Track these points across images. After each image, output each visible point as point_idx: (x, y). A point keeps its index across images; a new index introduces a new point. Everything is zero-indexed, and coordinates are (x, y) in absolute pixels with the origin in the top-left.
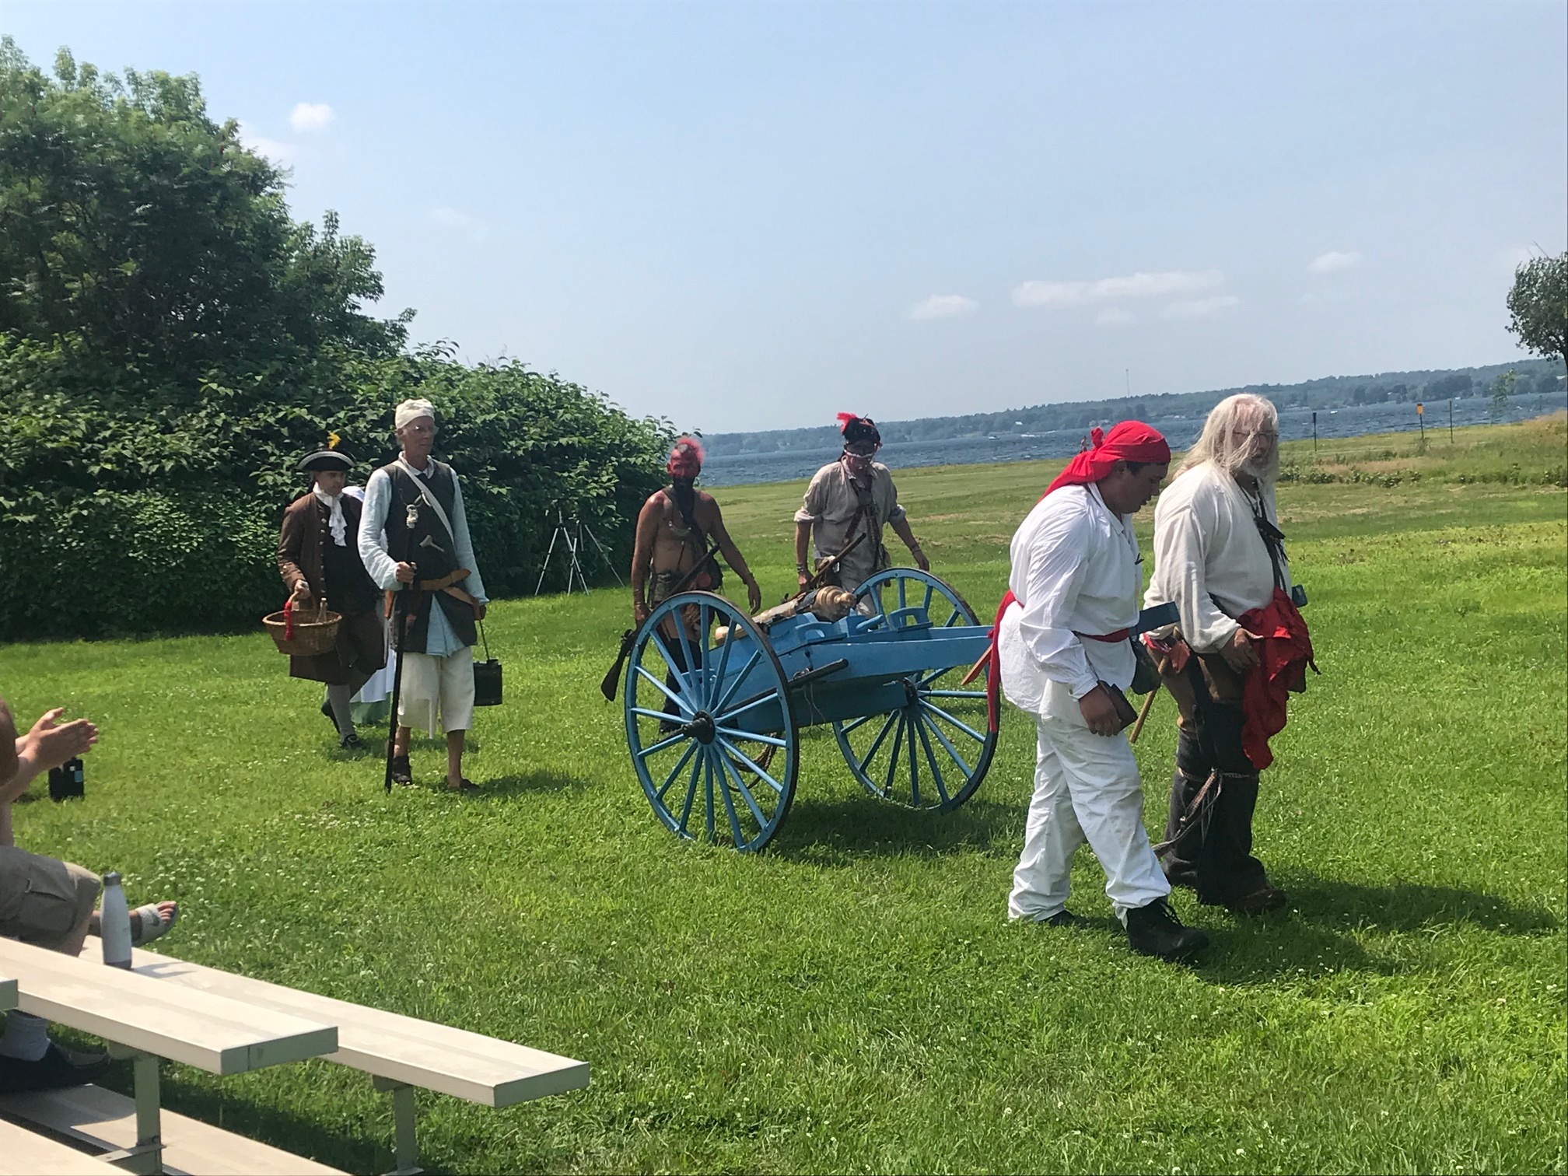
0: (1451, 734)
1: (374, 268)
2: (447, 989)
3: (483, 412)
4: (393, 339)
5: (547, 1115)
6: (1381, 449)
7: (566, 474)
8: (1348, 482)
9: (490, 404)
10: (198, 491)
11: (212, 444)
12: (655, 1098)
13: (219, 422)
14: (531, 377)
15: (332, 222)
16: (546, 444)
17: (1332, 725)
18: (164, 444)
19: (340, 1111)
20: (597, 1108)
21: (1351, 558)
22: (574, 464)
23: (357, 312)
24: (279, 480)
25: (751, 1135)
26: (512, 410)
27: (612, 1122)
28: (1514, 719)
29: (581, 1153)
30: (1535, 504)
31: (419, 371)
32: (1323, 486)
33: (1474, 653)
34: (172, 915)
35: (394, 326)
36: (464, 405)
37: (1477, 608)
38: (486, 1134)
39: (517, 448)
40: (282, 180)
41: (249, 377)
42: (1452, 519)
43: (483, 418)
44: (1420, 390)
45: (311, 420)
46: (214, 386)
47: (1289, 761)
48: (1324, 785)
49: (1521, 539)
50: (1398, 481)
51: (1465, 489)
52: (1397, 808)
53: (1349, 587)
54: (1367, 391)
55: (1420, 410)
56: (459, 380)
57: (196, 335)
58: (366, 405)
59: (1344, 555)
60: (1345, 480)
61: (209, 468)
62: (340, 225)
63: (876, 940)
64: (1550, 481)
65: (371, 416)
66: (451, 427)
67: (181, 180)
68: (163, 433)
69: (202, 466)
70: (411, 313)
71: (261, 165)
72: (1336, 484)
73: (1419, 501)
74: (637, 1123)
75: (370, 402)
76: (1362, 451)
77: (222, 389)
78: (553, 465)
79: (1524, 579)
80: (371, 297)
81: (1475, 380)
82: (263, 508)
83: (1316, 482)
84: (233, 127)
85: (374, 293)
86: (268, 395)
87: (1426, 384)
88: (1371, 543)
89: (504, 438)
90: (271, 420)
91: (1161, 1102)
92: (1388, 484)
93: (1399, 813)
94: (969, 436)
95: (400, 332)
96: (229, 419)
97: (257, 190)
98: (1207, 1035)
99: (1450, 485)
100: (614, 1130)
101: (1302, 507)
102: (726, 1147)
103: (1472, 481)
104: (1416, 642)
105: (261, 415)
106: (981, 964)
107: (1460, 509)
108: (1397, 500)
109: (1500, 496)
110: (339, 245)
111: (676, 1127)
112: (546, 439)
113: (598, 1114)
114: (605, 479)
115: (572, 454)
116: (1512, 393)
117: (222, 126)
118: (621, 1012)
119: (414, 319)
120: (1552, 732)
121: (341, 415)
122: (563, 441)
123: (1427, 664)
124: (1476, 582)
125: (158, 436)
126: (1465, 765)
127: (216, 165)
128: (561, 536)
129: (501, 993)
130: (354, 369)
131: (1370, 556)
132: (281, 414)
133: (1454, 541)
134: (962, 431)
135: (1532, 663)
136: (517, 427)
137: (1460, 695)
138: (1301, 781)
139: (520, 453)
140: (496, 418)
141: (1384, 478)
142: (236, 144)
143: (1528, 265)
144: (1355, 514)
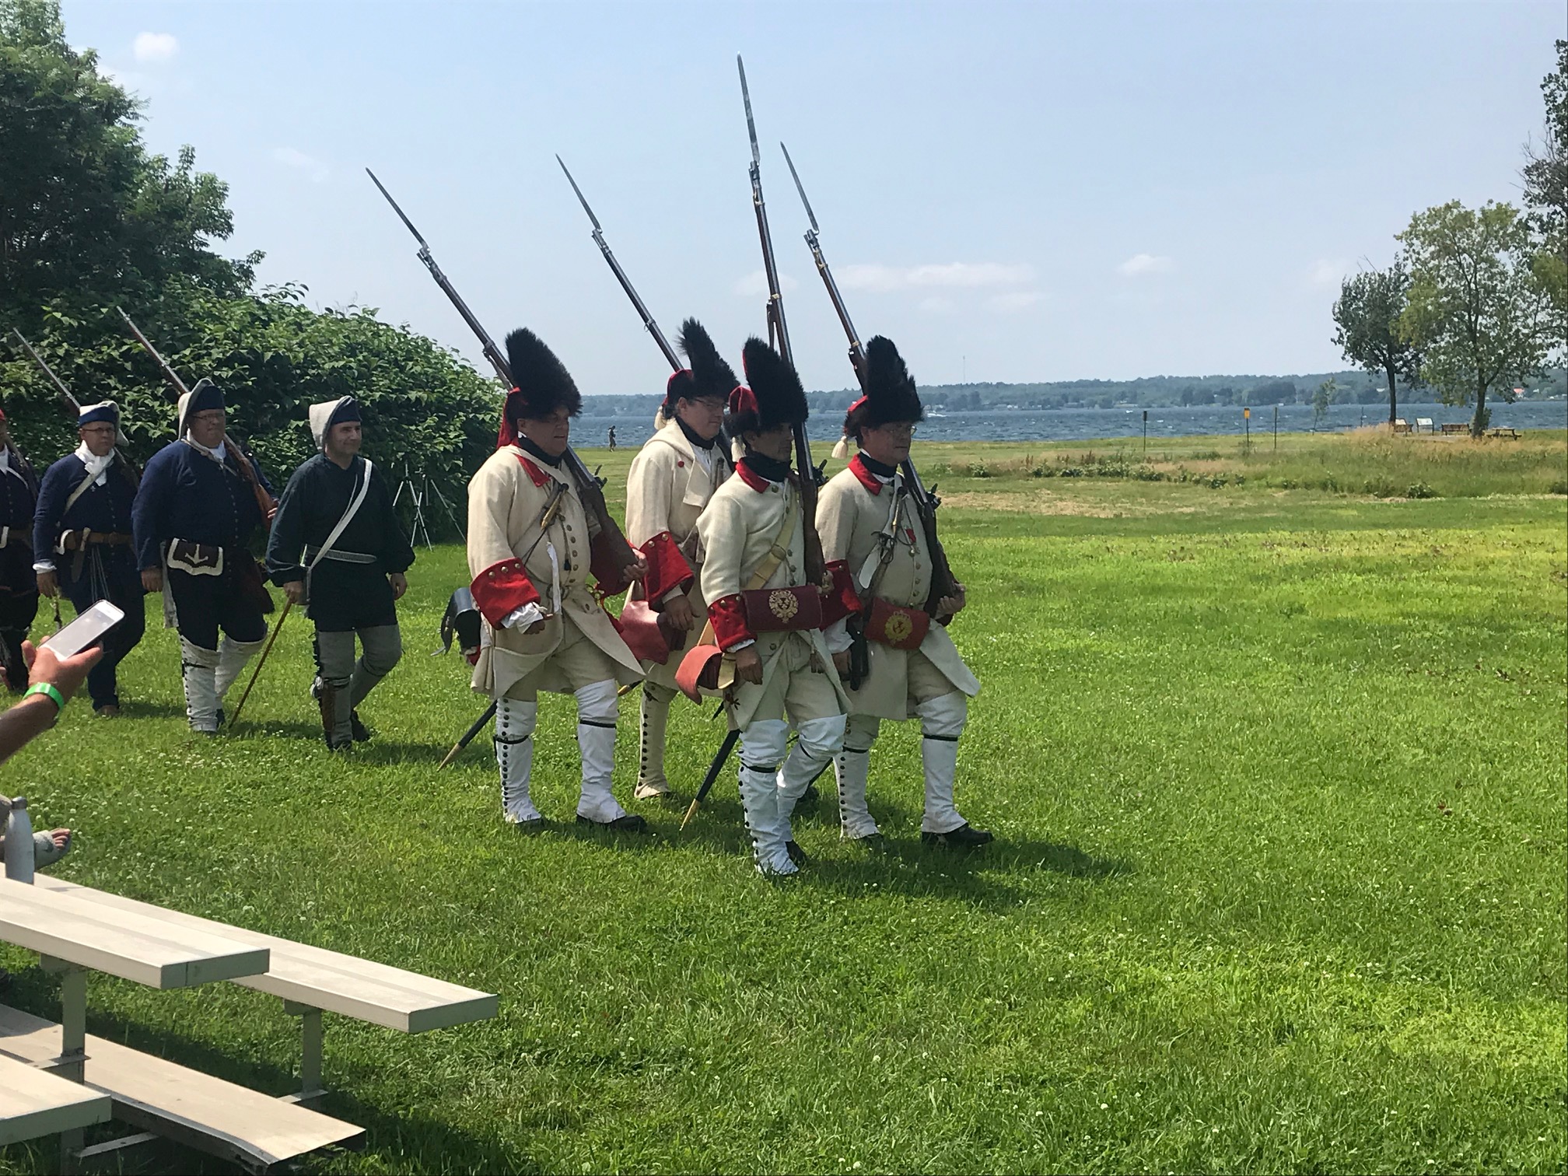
0: (1279, 729)
1: (226, 206)
2: (328, 928)
3: (331, 358)
4: (239, 279)
5: (437, 1048)
6: (1209, 450)
7: (413, 428)
8: (1175, 481)
9: (339, 350)
10: (35, 421)
12: (541, 1035)
13: (61, 352)
14: (381, 327)
15: (188, 157)
16: (394, 396)
17: (1168, 714)
18: (4, 372)
19: (234, 1037)
20: (486, 1043)
21: (1181, 555)
22: (422, 417)
23: (204, 249)
25: (635, 1073)
26: (362, 359)
27: (500, 1056)
28: (1339, 718)
29: (473, 1084)
30: (1355, 513)
31: (266, 313)
32: (1152, 484)
33: (1300, 654)
34: (65, 842)
35: (241, 266)
36: (312, 350)
37: (1301, 610)
38: (379, 1064)
39: (365, 398)
40: (137, 111)
41: (94, 309)
42: (1276, 523)
43: (331, 364)
44: (1245, 395)
46: (58, 315)
47: (1128, 747)
48: (1162, 771)
49: (1343, 546)
50: (1223, 483)
51: (1286, 495)
52: (1231, 795)
53: (1180, 583)
54: (1194, 392)
55: (1247, 414)
56: (308, 325)
57: (40, 262)
58: (212, 344)
59: (1175, 552)
60: (1173, 478)
61: (50, 398)
62: (195, 160)
63: (745, 897)
64: (1369, 492)
65: (216, 354)
66: (298, 371)
67: (33, 105)
68: (4, 360)
69: (42, 396)
70: (259, 256)
71: (117, 94)
72: (1164, 483)
73: (1244, 503)
74: (525, 1057)
75: (217, 341)
76: (1189, 451)
77: (65, 319)
78: (400, 417)
79: (1346, 584)
80: (220, 236)
81: (1298, 388)
83: (1145, 479)
84: (92, 56)
85: (222, 231)
86: (111, 328)
87: (1251, 389)
88: (1200, 542)
90: (115, 354)
91: (1019, 1055)
92: (1214, 485)
93: (1233, 800)
95: (247, 274)
96: (72, 350)
97: (111, 119)
98: (1059, 996)
99: (1273, 489)
100: (502, 1064)
101: (1133, 504)
102: (611, 1082)
103: (1294, 487)
104: (1244, 640)
105: (104, 349)
106: (846, 924)
107: (1282, 514)
108: (1224, 502)
109: (1321, 503)
110: (193, 181)
111: (563, 1064)
112: (394, 391)
113: (487, 1048)
114: (452, 435)
115: (416, 411)
116: (1333, 402)
117: (80, 54)
118: (502, 954)
119: (262, 261)
120: (1373, 732)
121: (187, 352)
122: (412, 395)
123: (1256, 661)
124: (1300, 587)
126: (1293, 759)
127: (71, 90)
128: (406, 488)
129: (382, 932)
130: (202, 307)
131: (1200, 554)
132: (125, 348)
133: (1279, 544)
135: (1354, 666)
136: (364, 376)
137: (1287, 692)
138: (1140, 766)
139: (368, 403)
140: (344, 365)
141: (1211, 478)
142: (93, 71)
143: (1355, 279)
144: (1182, 513)
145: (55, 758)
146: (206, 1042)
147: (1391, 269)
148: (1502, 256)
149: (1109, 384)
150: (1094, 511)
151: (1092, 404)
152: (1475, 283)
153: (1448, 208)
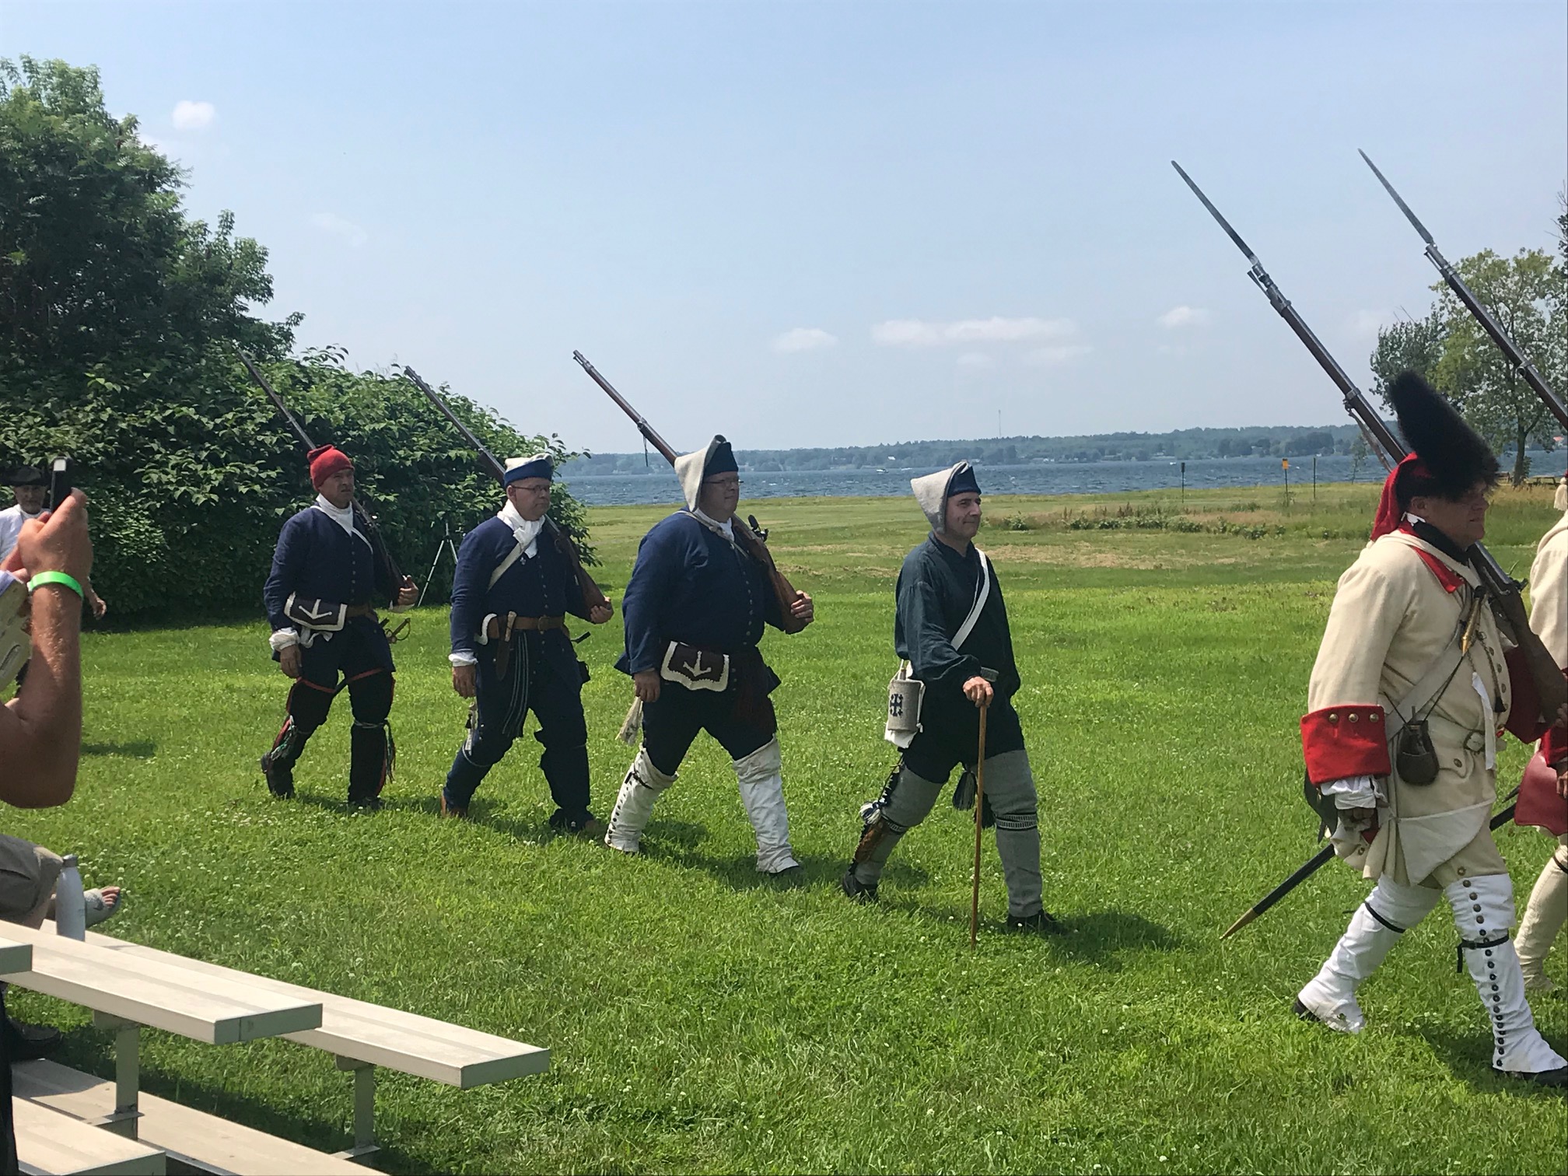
1: (267, 270)
2: (377, 984)
3: (372, 420)
4: (279, 342)
5: (489, 1103)
6: (1248, 501)
7: (453, 487)
8: (1215, 532)
9: (380, 412)
11: (97, 439)
12: (592, 1091)
13: (105, 417)
15: (227, 222)
16: (434, 455)
17: (1216, 764)
18: (49, 437)
19: (285, 1094)
20: (537, 1098)
21: (1224, 606)
22: (461, 476)
23: (244, 313)
24: (164, 478)
25: (687, 1128)
26: (402, 420)
27: (551, 1112)
29: (524, 1139)
31: (307, 376)
32: (1192, 535)
34: (115, 900)
35: (281, 329)
36: (354, 413)
38: (430, 1120)
39: (406, 458)
40: (180, 179)
41: (137, 374)
42: (1319, 573)
43: (372, 426)
44: (1282, 445)
45: (199, 420)
46: (101, 381)
47: (1176, 797)
48: (1210, 821)
50: (1263, 533)
51: (1327, 545)
52: (1281, 845)
53: (1223, 633)
54: (1232, 444)
55: (1285, 465)
56: (349, 387)
57: (83, 328)
58: (255, 407)
59: (1217, 603)
60: (1212, 529)
61: (94, 462)
62: (234, 225)
63: (793, 951)
65: (260, 418)
67: (77, 173)
68: (47, 426)
69: (86, 460)
70: (298, 318)
71: (160, 162)
72: (1203, 534)
73: (1285, 554)
74: (576, 1113)
75: (259, 404)
76: (1229, 502)
77: (109, 385)
78: (440, 477)
80: (260, 300)
81: (1335, 438)
82: (147, 505)
83: (1184, 531)
84: (132, 123)
85: (263, 296)
86: (154, 393)
87: (1288, 440)
88: (1242, 592)
89: (392, 448)
90: (158, 418)
91: (1074, 1108)
92: (1254, 536)
93: (1284, 850)
94: (842, 469)
95: (287, 336)
96: (116, 414)
97: (151, 186)
98: (1114, 1048)
99: (1314, 539)
100: (554, 1119)
101: (1173, 556)
102: (664, 1137)
103: (1335, 537)
105: (148, 413)
106: (896, 977)
107: (1324, 563)
108: (1265, 553)
110: (233, 246)
111: (615, 1119)
112: (435, 450)
113: (538, 1104)
114: (491, 493)
115: (459, 468)
117: (120, 122)
118: (551, 1009)
119: (301, 322)
121: (230, 416)
122: (452, 453)
125: (43, 428)
127: (114, 159)
128: (447, 548)
129: (431, 988)
130: (243, 371)
131: (1242, 604)
132: (169, 412)
133: (1321, 594)
134: (836, 463)
136: (406, 437)
138: (1188, 817)
139: (409, 463)
140: (385, 428)
141: (1250, 529)
142: (134, 139)
143: (1390, 329)
144: (1223, 564)
145: (103, 817)
146: (257, 1099)
147: (1427, 319)
148: (1538, 304)
149: (1146, 436)
150: (1134, 562)
151: (1128, 457)
152: (1512, 331)
153: (1481, 257)
